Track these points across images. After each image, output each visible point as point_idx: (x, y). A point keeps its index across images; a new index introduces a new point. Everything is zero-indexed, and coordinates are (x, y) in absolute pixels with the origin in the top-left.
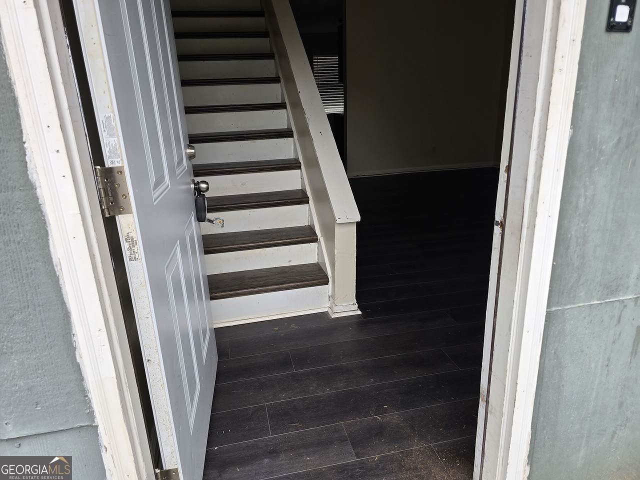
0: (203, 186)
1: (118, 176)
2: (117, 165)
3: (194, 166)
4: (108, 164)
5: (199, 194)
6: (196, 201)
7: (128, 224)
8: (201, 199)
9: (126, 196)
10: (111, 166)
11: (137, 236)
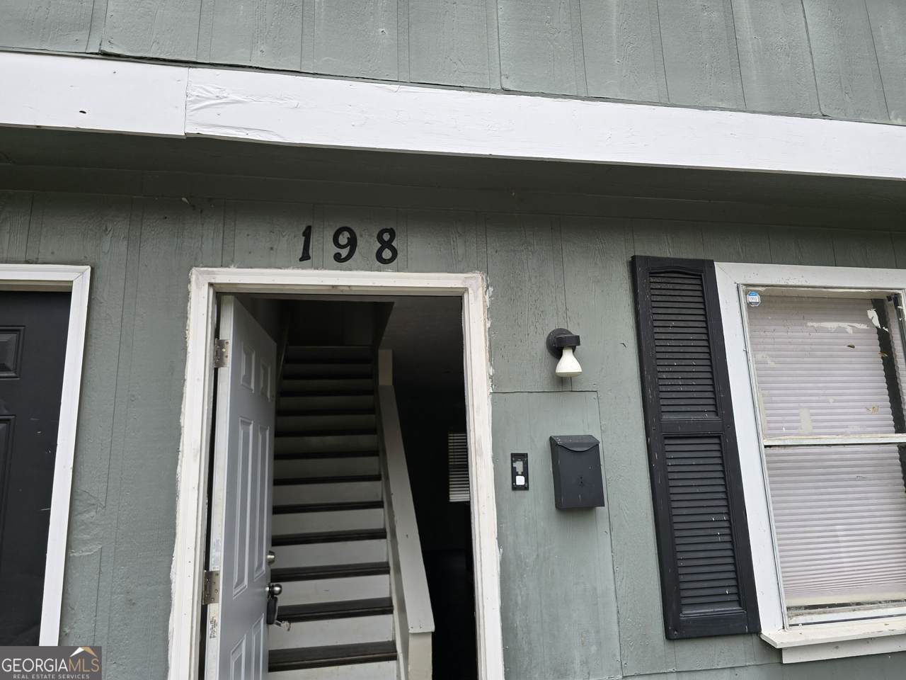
0: (277, 589)
1: (215, 577)
2: (216, 570)
3: (272, 571)
4: (211, 569)
5: (272, 597)
6: (268, 604)
7: (215, 610)
8: (273, 601)
9: (217, 591)
10: (212, 570)
11: (219, 620)
